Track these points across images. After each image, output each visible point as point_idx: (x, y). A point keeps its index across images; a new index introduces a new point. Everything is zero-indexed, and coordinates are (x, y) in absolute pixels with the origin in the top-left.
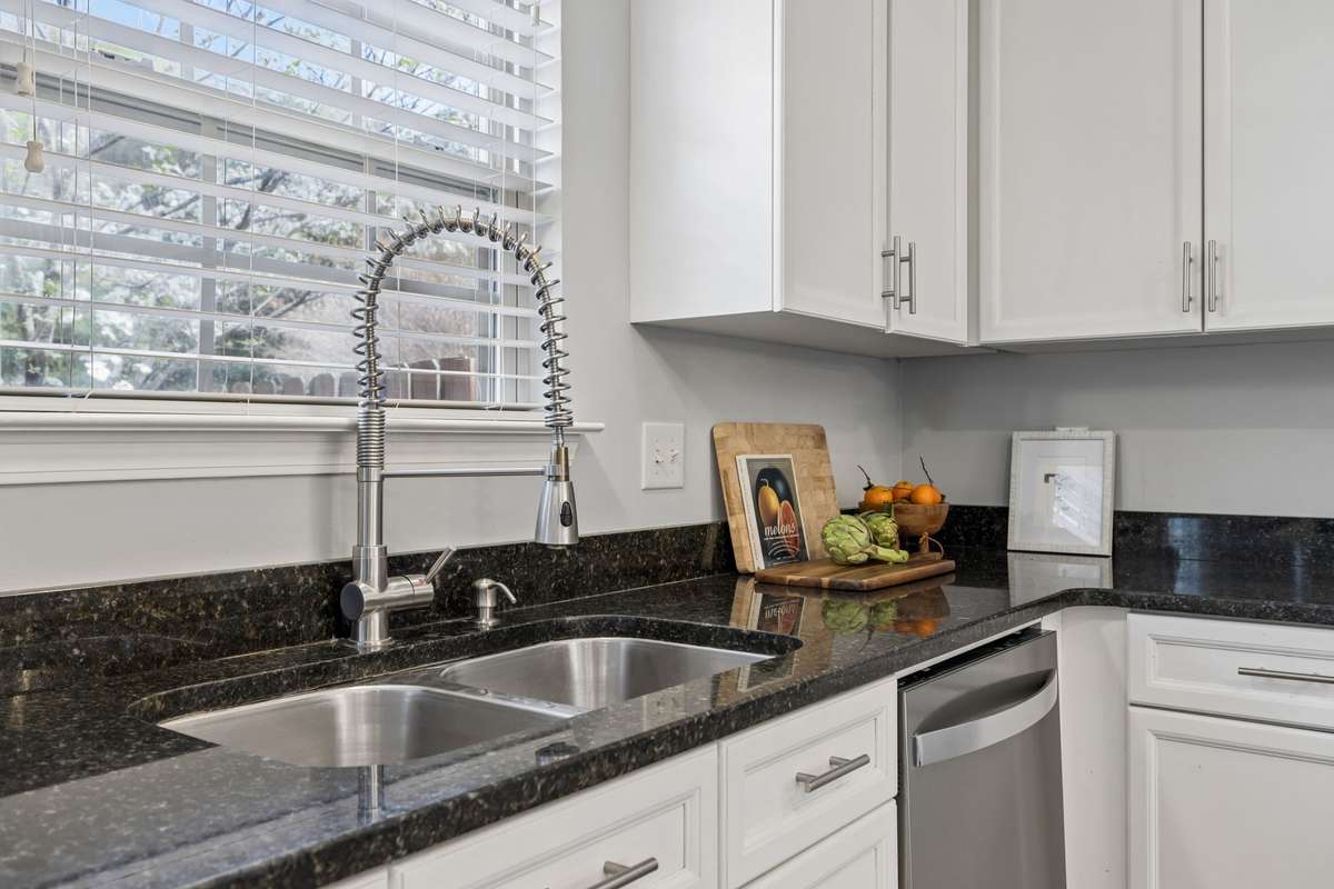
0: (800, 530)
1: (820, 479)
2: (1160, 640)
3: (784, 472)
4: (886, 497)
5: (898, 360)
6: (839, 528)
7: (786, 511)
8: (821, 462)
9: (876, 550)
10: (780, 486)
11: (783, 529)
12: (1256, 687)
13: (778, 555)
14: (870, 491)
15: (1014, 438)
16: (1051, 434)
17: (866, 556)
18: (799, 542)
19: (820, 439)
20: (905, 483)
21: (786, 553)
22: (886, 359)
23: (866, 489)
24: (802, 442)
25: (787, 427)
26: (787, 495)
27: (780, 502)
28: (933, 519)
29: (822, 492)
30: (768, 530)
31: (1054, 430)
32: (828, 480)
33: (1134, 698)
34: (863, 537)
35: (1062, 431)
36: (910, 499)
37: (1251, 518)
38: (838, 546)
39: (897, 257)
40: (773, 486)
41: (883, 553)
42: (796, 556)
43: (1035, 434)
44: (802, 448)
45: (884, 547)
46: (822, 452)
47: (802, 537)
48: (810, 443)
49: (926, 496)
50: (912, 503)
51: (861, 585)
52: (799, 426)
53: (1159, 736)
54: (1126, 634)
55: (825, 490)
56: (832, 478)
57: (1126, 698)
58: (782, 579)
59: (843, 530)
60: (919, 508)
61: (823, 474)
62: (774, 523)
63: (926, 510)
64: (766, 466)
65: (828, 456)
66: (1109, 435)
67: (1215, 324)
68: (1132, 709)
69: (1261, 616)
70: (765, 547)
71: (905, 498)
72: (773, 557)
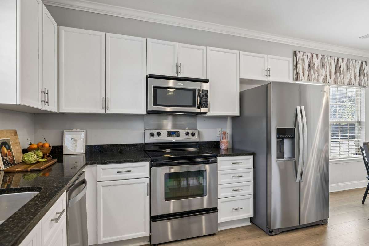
0: (13, 157)
1: (16, 143)
2: (103, 169)
3: (8, 143)
4: (35, 146)
5: (34, 114)
6: (29, 156)
7: (9, 152)
8: (16, 139)
9: (39, 160)
10: (7, 146)
11: (8, 157)
12: (120, 174)
13: (8, 164)
14: (31, 145)
15: (64, 131)
16: (72, 131)
17: (36, 161)
18: (13, 160)
19: (16, 133)
20: (41, 143)
21: (10, 163)
22: (30, 113)
23: (29, 145)
24: (11, 134)
25: (7, 131)
26: (9, 148)
27: (7, 150)
28: (48, 150)
29: (17, 146)
30: (4, 158)
31: (73, 129)
32: (19, 144)
33: (98, 181)
34: (35, 157)
35: (75, 130)
36: (42, 146)
37: (111, 145)
38: (28, 160)
39: (45, 93)
40: (5, 146)
41: (40, 160)
42: (13, 164)
43: (69, 131)
44: (11, 136)
45: (40, 158)
46: (16, 136)
47: (14, 158)
48: (13, 134)
49: (47, 145)
50: (43, 147)
51: (40, 169)
52: (10, 130)
53: (103, 186)
54: (97, 169)
55: (18, 146)
56: (19, 143)
57: (97, 180)
58: (14, 171)
59: (30, 156)
60: (46, 148)
61: (17, 142)
62: (6, 156)
63: (47, 148)
64: (3, 141)
65: (18, 137)
66: (85, 131)
67: (108, 112)
68: (98, 182)
69: (120, 162)
70: (4, 163)
71: (41, 146)
72: (6, 165)
